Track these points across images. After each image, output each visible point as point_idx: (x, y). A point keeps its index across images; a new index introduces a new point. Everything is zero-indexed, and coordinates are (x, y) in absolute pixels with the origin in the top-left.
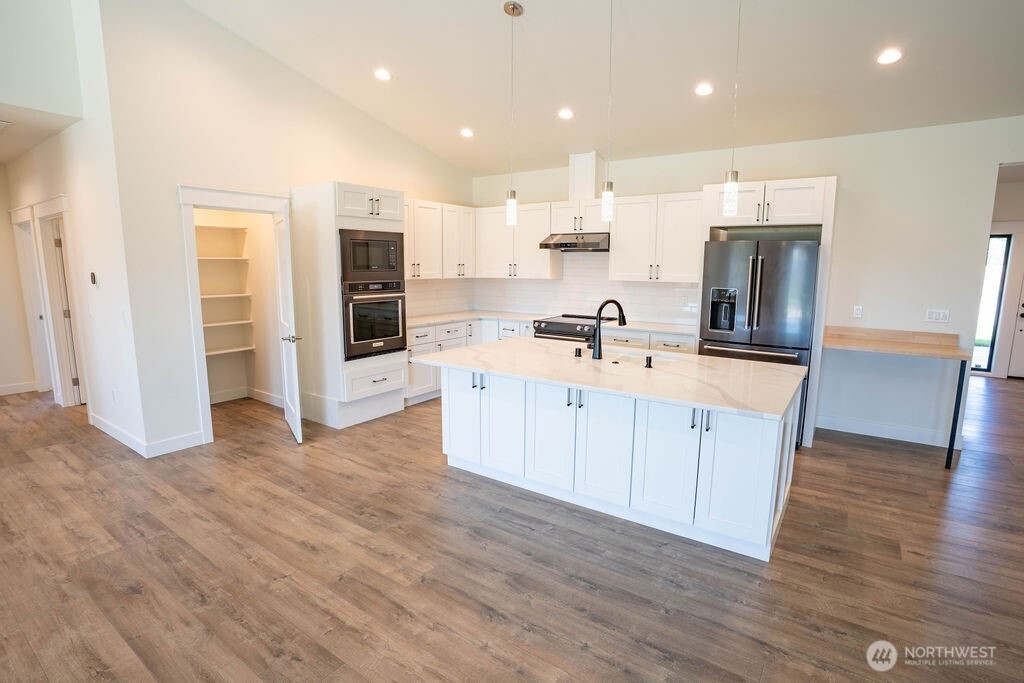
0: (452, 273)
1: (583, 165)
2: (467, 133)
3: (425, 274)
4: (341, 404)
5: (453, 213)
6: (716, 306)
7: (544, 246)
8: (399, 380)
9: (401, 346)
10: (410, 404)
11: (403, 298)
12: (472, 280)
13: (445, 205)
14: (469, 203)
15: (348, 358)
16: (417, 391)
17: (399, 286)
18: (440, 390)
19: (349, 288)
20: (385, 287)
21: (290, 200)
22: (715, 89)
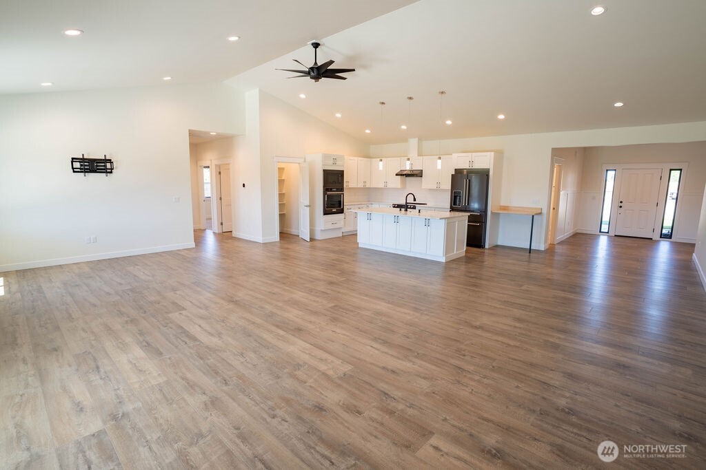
0: (361, 185)
1: (413, 142)
2: (368, 131)
3: (351, 185)
4: (322, 230)
5: (363, 161)
6: (455, 197)
7: (397, 175)
8: (340, 224)
9: (342, 211)
10: (344, 234)
11: (343, 194)
12: (369, 188)
13: (360, 158)
14: (369, 157)
15: (324, 214)
16: (348, 229)
17: (342, 190)
18: (357, 231)
19: (326, 189)
20: (338, 190)
21: (305, 159)
22: (453, 122)
